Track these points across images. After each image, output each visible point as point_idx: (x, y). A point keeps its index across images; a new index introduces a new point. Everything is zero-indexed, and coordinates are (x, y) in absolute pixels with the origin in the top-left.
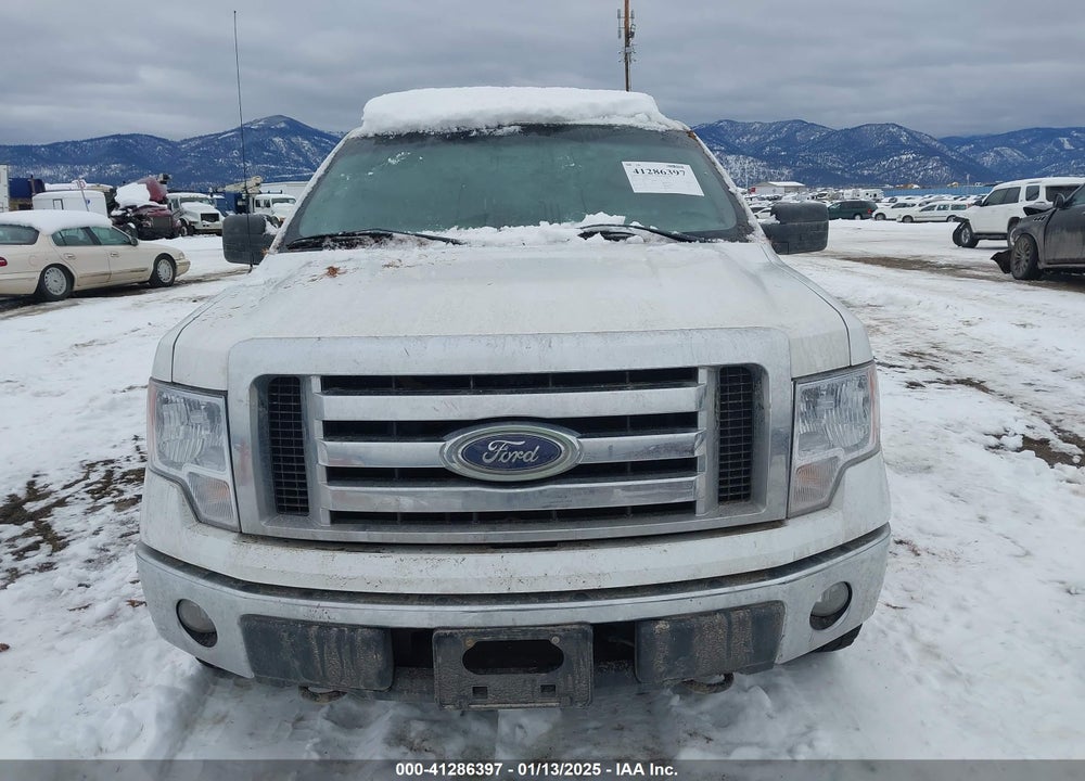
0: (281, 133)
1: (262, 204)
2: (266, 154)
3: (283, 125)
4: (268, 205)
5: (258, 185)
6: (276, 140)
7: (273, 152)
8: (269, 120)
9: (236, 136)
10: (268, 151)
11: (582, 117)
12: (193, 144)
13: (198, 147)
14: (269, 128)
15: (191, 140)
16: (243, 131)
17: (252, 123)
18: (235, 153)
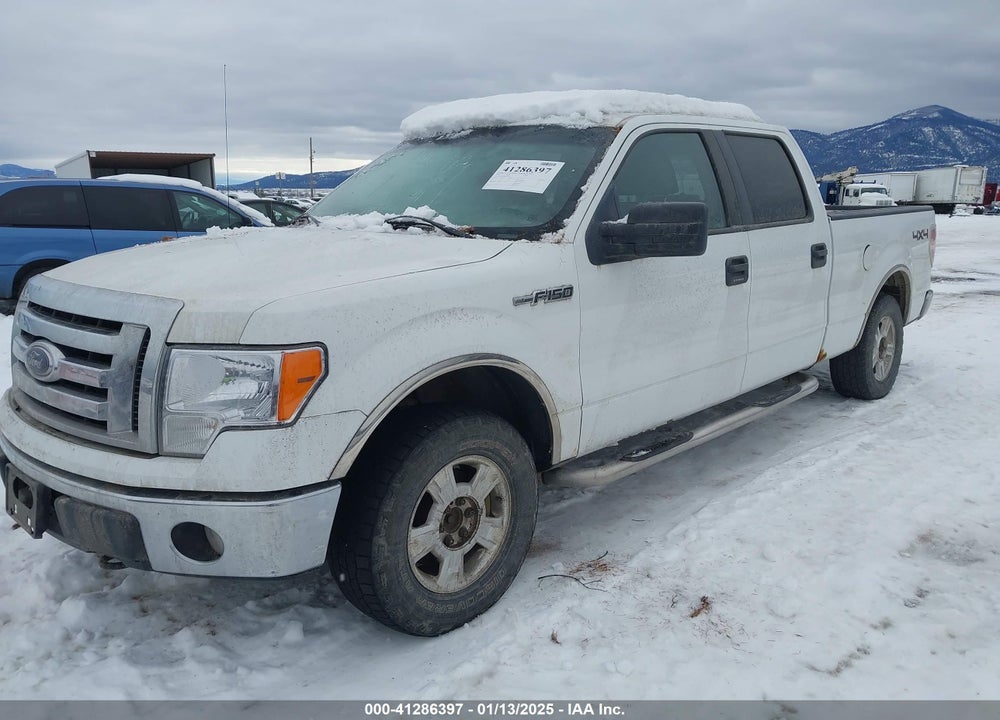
0: (933, 122)
1: (851, 193)
2: (912, 144)
3: (936, 115)
4: (856, 194)
5: (852, 175)
6: (926, 130)
7: (921, 142)
8: (922, 110)
9: (886, 127)
10: (914, 141)
11: (523, 119)
12: (841, 137)
13: (845, 139)
14: (920, 119)
15: (841, 133)
16: (894, 123)
17: (903, 115)
18: (880, 144)
